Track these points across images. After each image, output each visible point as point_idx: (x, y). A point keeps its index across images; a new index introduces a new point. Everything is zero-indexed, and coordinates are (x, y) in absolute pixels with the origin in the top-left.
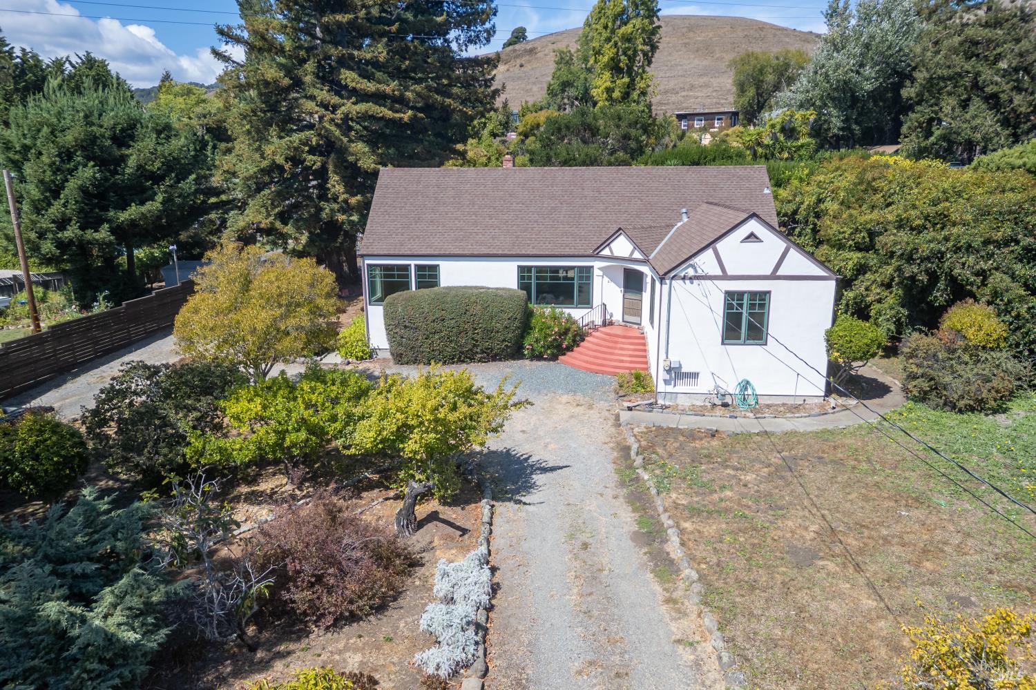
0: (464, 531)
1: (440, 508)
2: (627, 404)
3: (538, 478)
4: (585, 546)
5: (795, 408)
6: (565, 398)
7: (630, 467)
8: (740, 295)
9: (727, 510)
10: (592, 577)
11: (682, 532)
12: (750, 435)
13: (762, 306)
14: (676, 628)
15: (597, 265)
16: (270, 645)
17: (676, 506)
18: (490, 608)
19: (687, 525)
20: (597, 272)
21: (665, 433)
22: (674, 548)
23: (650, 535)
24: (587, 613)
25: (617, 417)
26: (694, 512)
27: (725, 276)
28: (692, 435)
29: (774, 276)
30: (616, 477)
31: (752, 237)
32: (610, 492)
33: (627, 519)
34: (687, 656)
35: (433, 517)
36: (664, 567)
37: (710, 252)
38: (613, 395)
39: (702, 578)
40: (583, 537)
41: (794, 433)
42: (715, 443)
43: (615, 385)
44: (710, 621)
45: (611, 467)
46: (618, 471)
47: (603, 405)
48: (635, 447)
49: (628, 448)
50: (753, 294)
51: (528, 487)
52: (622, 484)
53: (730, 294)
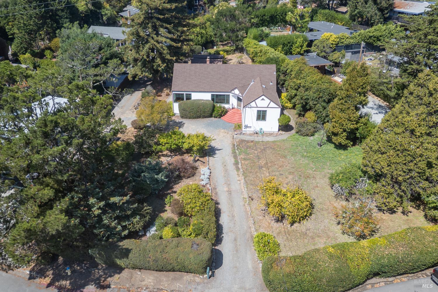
0: (204, 163)
1: (199, 158)
2: (236, 133)
3: (217, 152)
4: (225, 165)
5: (271, 134)
6: (222, 131)
7: (235, 149)
8: (260, 111)
9: (250, 159)
10: (226, 171)
11: (241, 163)
12: (259, 142)
13: (265, 113)
14: (238, 179)
15: (231, 94)
16: (178, 181)
17: (242, 158)
18: (210, 176)
19: (243, 162)
20: (231, 96)
21: (242, 141)
22: (240, 166)
23: (236, 164)
24: (225, 176)
25: (233, 137)
26: (245, 159)
27: (257, 107)
28: (248, 142)
29: (267, 107)
30: (231, 152)
31: (263, 99)
32: (230, 155)
33: (233, 160)
34: (239, 182)
35: (198, 160)
36: (238, 169)
37: (254, 102)
38: (233, 130)
39: (243, 171)
40: (225, 164)
41: (268, 141)
42: (252, 144)
43: (234, 127)
44: (243, 177)
45: (231, 149)
46: (232, 150)
47: (230, 133)
48: (236, 145)
49: (235, 145)
50: (263, 111)
51: (215, 154)
52: (233, 153)
53: (258, 111)
